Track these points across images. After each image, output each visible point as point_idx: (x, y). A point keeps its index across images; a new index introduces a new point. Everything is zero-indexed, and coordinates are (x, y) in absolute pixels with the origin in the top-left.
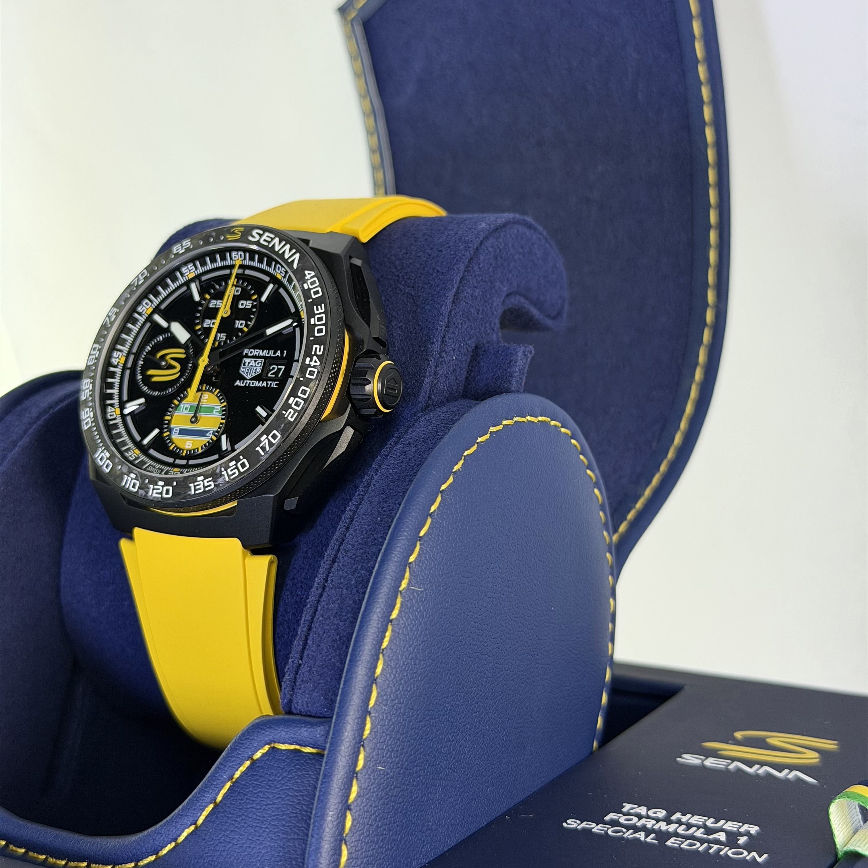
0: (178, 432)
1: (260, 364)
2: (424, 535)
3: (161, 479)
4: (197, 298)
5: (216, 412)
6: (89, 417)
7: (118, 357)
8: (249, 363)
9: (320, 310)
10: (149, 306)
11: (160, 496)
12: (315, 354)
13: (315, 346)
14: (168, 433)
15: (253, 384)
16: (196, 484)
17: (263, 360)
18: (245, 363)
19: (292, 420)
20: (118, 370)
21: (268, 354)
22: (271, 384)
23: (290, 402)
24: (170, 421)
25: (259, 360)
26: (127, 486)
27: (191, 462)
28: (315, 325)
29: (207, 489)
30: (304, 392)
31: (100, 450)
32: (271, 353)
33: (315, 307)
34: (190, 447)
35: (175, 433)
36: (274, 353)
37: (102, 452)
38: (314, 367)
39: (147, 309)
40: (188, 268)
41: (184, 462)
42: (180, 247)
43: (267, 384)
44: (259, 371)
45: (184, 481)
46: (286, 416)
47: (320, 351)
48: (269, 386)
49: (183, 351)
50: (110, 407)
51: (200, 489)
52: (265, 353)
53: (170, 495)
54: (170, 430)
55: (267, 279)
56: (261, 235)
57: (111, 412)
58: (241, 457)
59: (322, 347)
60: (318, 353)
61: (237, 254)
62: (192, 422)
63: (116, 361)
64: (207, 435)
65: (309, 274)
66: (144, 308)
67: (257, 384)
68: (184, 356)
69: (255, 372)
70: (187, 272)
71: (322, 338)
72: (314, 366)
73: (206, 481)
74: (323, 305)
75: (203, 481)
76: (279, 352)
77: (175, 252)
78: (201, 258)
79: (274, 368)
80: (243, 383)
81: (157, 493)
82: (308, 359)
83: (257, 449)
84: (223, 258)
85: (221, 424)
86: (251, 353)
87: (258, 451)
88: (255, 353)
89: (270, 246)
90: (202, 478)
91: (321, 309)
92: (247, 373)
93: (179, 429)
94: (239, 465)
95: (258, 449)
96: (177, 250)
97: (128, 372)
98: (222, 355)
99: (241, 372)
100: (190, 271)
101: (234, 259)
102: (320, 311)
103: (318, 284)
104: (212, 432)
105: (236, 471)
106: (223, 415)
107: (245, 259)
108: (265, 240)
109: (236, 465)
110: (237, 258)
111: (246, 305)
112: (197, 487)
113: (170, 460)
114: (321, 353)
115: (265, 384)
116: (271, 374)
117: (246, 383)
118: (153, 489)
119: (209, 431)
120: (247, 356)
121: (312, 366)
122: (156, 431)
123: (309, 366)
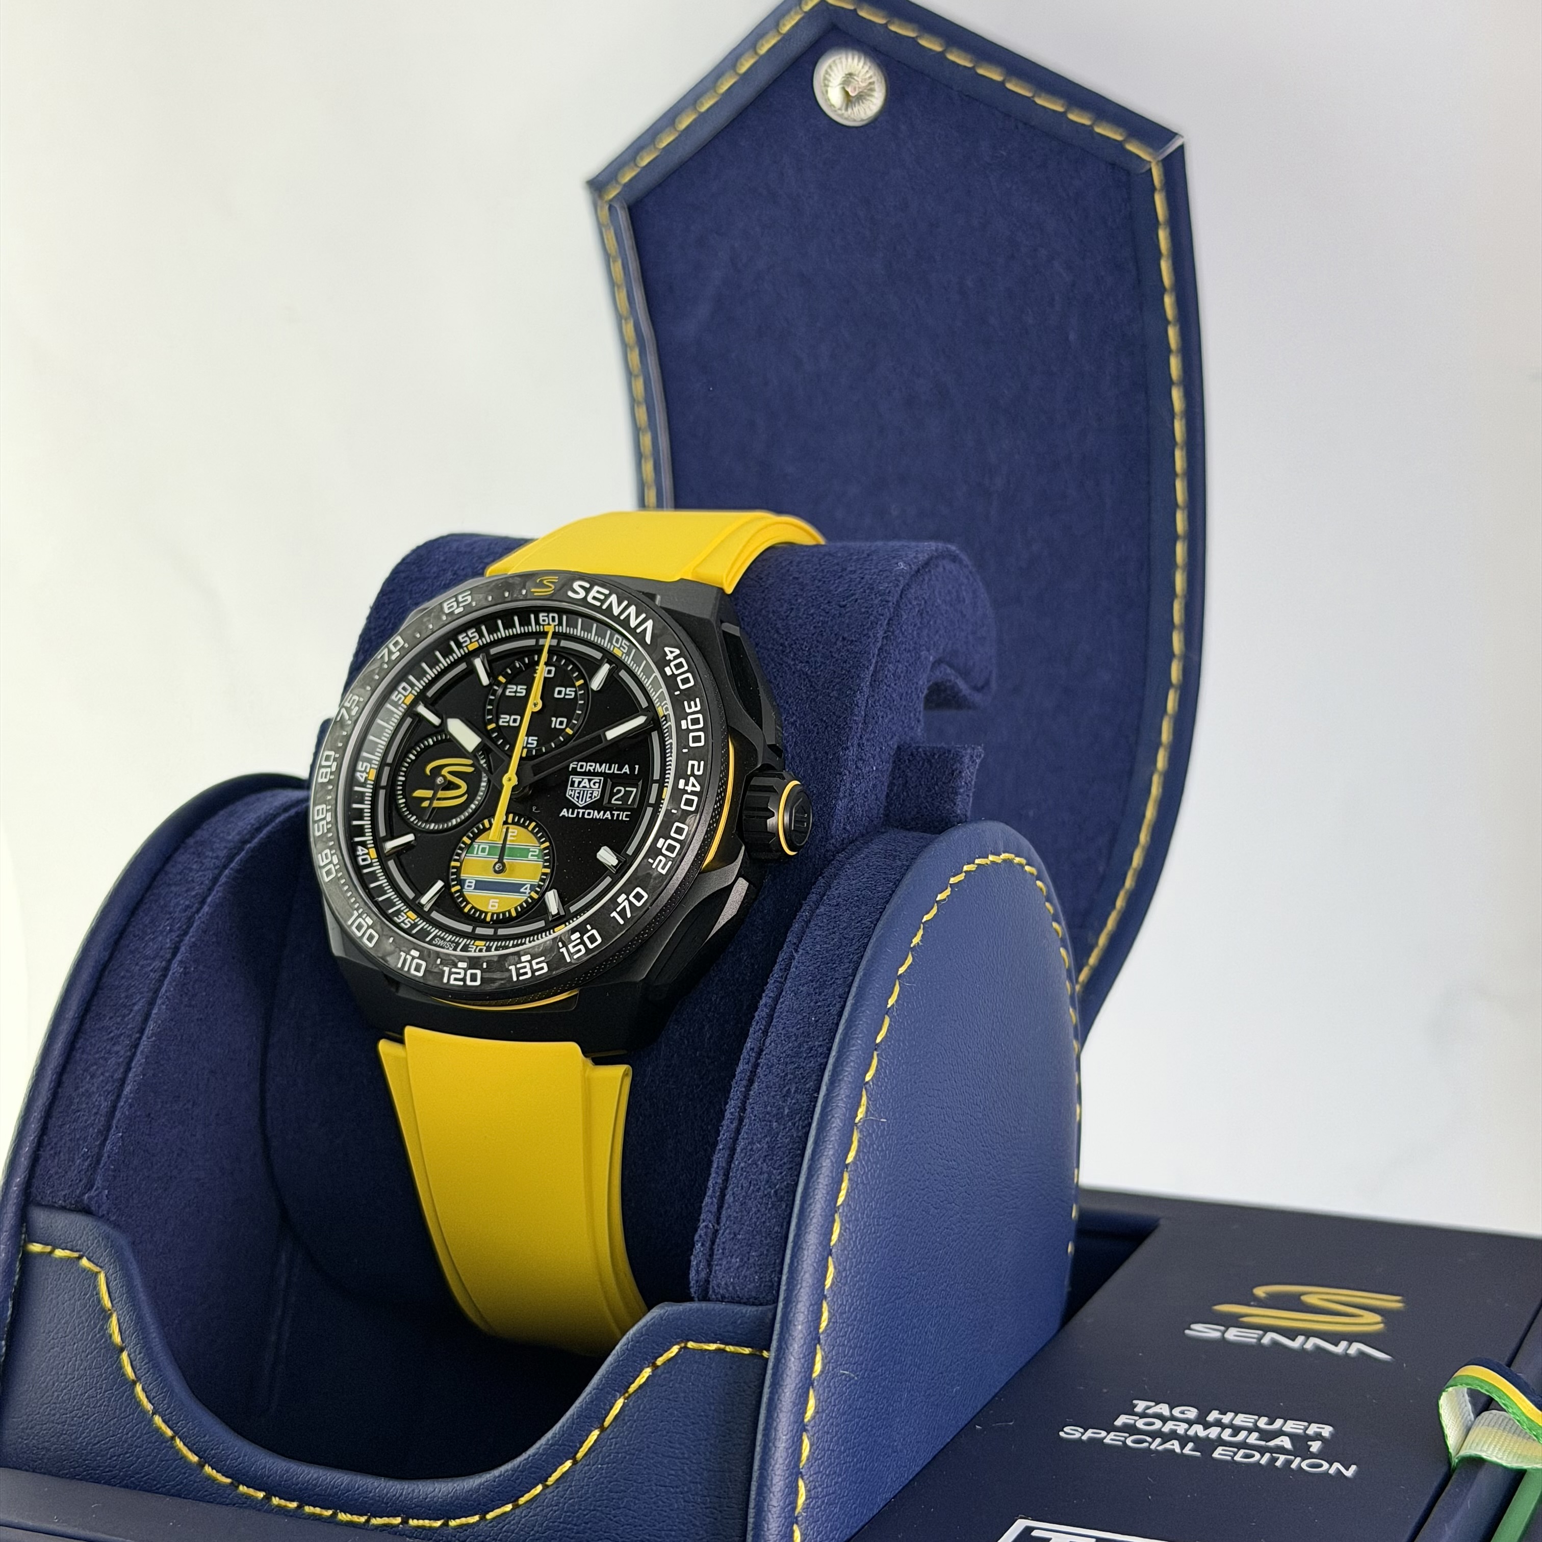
0: (473, 885)
1: (597, 785)
2: (882, 1041)
3: (462, 959)
4: (485, 680)
5: (532, 856)
6: (331, 862)
7: (365, 771)
8: (580, 783)
9: (693, 707)
10: (408, 692)
11: (461, 983)
12: (693, 774)
13: (690, 762)
14: (458, 887)
15: (589, 814)
16: (519, 966)
17: (602, 778)
18: (573, 782)
19: (664, 872)
20: (368, 790)
21: (610, 769)
22: (618, 815)
23: (659, 845)
24: (459, 869)
25: (596, 779)
26: (406, 969)
27: (501, 932)
28: (688, 731)
29: (537, 974)
30: (679, 831)
31: (356, 914)
32: (615, 769)
33: (686, 703)
34: (496, 909)
35: (468, 886)
36: (620, 769)
37: (360, 916)
38: (693, 793)
39: (406, 697)
40: (467, 636)
41: (490, 932)
42: (455, 604)
43: (612, 815)
44: (597, 794)
45: (498, 961)
46: (654, 866)
47: (699, 770)
48: (615, 818)
49: (470, 762)
50: (360, 848)
51: (526, 973)
52: (604, 768)
53: (478, 983)
54: (461, 882)
55: (598, 655)
56: (587, 591)
57: (364, 854)
58: (589, 927)
59: (702, 763)
60: (696, 773)
61: (548, 616)
62: (496, 872)
63: (362, 777)
64: (522, 890)
65: (672, 652)
66: (400, 695)
67: (596, 815)
68: (471, 769)
69: (591, 797)
70: (465, 642)
71: (700, 750)
72: (692, 791)
73: (534, 962)
74: (698, 700)
75: (530, 962)
76: (627, 766)
77: (447, 611)
78: (489, 621)
79: (619, 791)
80: (573, 813)
81: (456, 979)
82: (682, 782)
83: (612, 915)
84: (525, 622)
85: (544, 874)
86: (582, 767)
87: (614, 917)
88: (588, 767)
89: (604, 607)
90: (528, 957)
91: (696, 706)
92: (578, 798)
93: (474, 882)
94: (585, 938)
95: (614, 914)
96: (449, 608)
97: (382, 793)
98: (537, 770)
99: (567, 796)
100: (470, 639)
101: (541, 622)
102: (694, 709)
103: (686, 668)
104: (528, 886)
105: (581, 947)
106: (546, 861)
107: (560, 624)
108: (594, 598)
109: (581, 938)
110: (547, 623)
111: (566, 694)
112: (522, 971)
113: (468, 928)
114: (700, 773)
115: (608, 815)
116: (616, 800)
117: (578, 813)
118: (450, 973)
119: (525, 884)
120: (575, 772)
121: (689, 791)
122: (439, 884)
123: (685, 792)
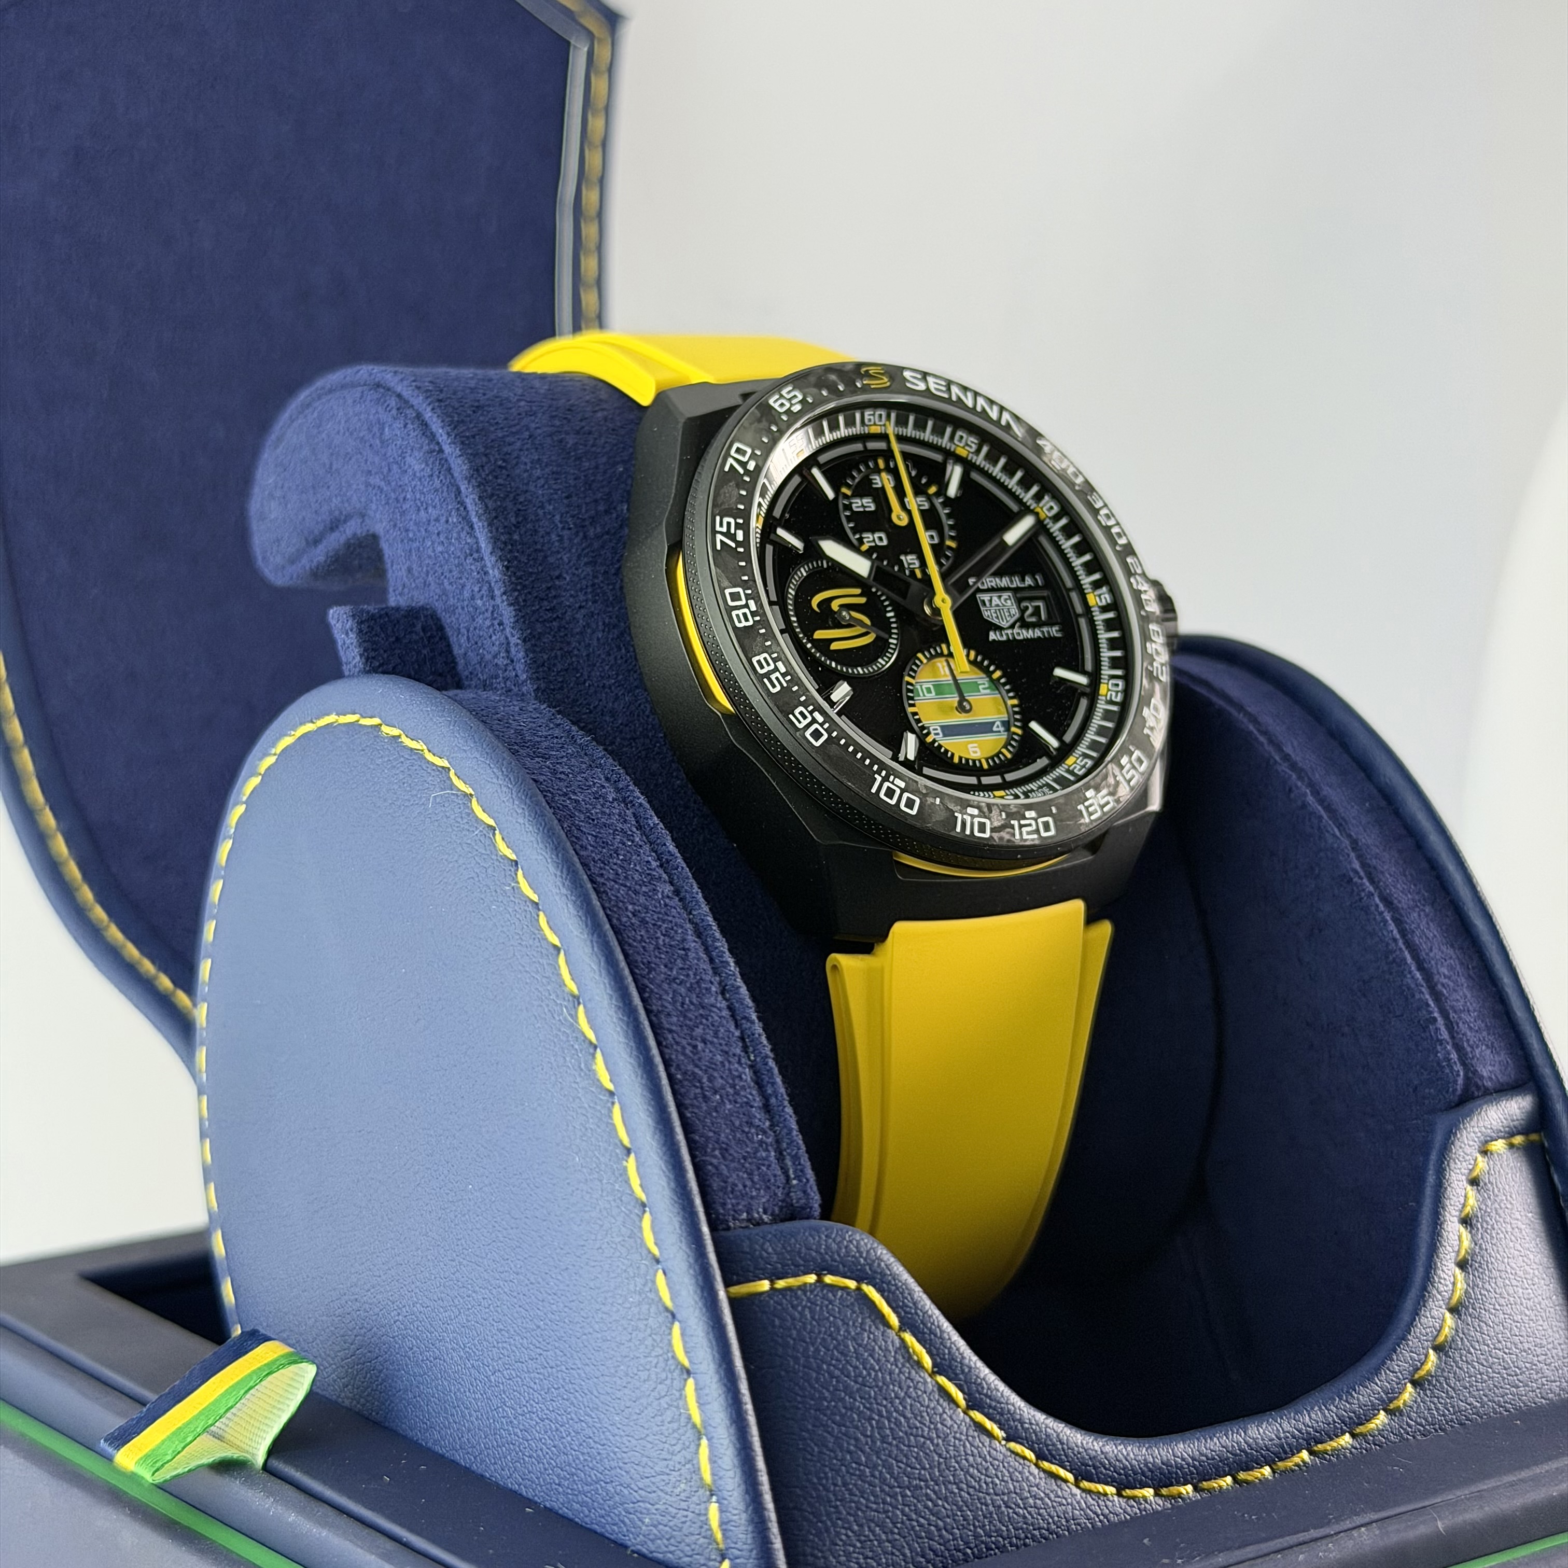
0: (939, 731)
1: (1009, 601)
3: (1029, 807)
4: (829, 492)
6: (814, 721)
8: (990, 601)
11: (1035, 836)
12: (1136, 573)
13: (1128, 560)
14: (930, 737)
15: (1018, 634)
16: (1087, 804)
17: (1010, 593)
18: (983, 602)
19: (1164, 679)
21: (1012, 582)
23: (1149, 650)
24: (919, 715)
25: (1005, 595)
26: (968, 832)
28: (1108, 527)
29: (1105, 809)
31: (879, 778)
32: (1016, 582)
33: (1089, 498)
35: (936, 734)
36: (1022, 582)
37: (886, 779)
38: (1145, 593)
41: (996, 779)
42: (784, 400)
44: (1015, 612)
45: (1065, 803)
46: (1154, 674)
47: (1137, 568)
51: (1095, 812)
52: (1005, 582)
53: (1052, 832)
54: (929, 731)
58: (1132, 748)
61: (873, 415)
64: (995, 728)
65: (1045, 445)
67: (1027, 634)
68: (863, 600)
69: (1010, 615)
72: (1143, 590)
73: (1099, 797)
75: (1095, 797)
76: (1028, 578)
80: (1001, 635)
81: (1029, 833)
82: (1133, 582)
84: (850, 422)
85: (1010, 706)
86: (983, 583)
87: (1147, 735)
88: (990, 583)
90: (1092, 792)
91: (1099, 501)
92: (997, 617)
93: (939, 728)
95: (1146, 731)
96: (780, 406)
99: (986, 617)
101: (867, 423)
102: (1099, 504)
104: (999, 723)
105: (1133, 771)
106: (1009, 691)
107: (888, 422)
109: (1130, 761)
110: (872, 423)
112: (1091, 809)
115: (1038, 633)
117: (1007, 634)
118: (1021, 826)
119: (994, 723)
120: (979, 590)
122: (912, 736)
